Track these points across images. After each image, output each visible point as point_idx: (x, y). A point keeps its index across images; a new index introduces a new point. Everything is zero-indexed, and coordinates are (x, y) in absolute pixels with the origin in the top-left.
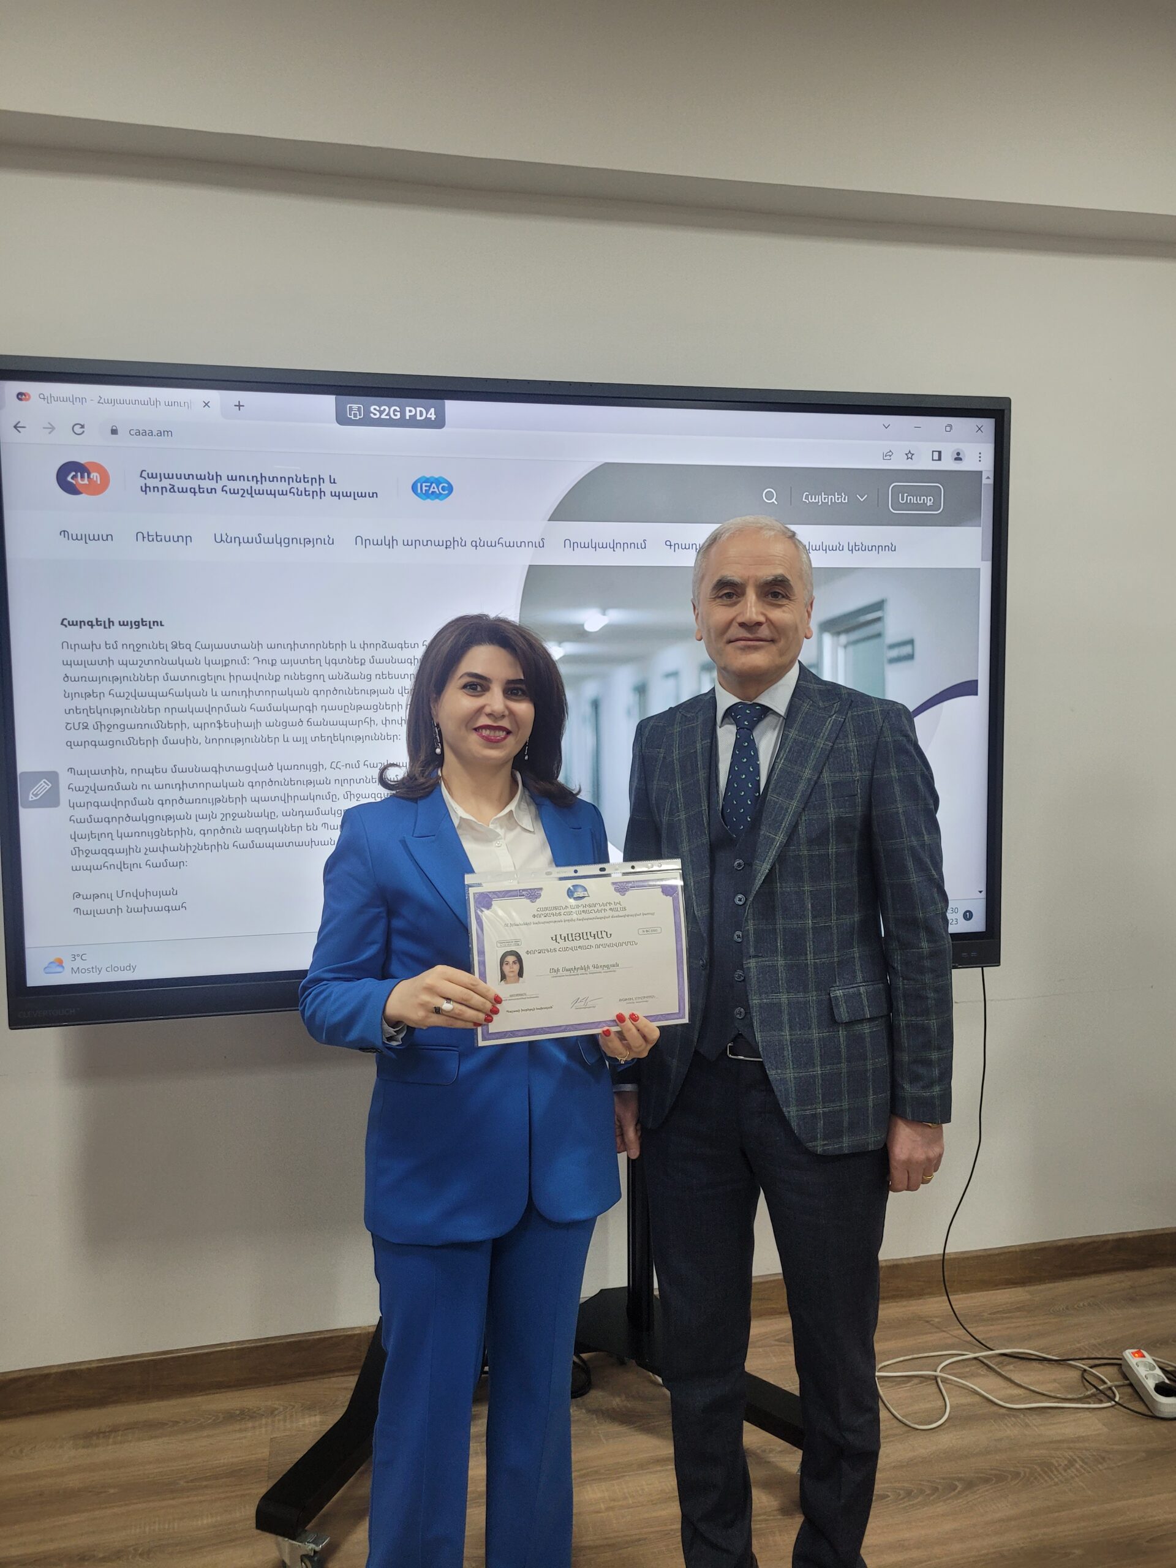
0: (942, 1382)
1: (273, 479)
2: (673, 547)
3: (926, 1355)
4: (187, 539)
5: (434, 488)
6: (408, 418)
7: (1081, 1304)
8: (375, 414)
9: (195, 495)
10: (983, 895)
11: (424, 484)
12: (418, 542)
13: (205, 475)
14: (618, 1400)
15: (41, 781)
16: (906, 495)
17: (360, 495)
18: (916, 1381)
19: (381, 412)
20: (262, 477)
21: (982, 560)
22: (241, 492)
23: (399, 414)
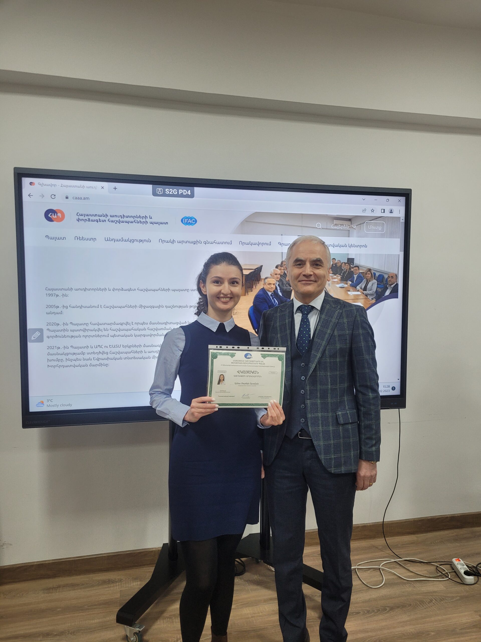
0: (382, 570)
1: (128, 217)
2: (281, 245)
3: (376, 560)
4: (94, 239)
5: (190, 221)
6: (180, 194)
7: (437, 542)
8: (167, 192)
9: (98, 222)
10: (399, 381)
11: (186, 219)
12: (183, 242)
13: (101, 215)
14: (256, 576)
15: (36, 332)
16: (371, 226)
17: (161, 223)
18: (372, 570)
19: (170, 192)
20: (123, 216)
21: (400, 251)
22: (115, 222)
23: (176, 192)
